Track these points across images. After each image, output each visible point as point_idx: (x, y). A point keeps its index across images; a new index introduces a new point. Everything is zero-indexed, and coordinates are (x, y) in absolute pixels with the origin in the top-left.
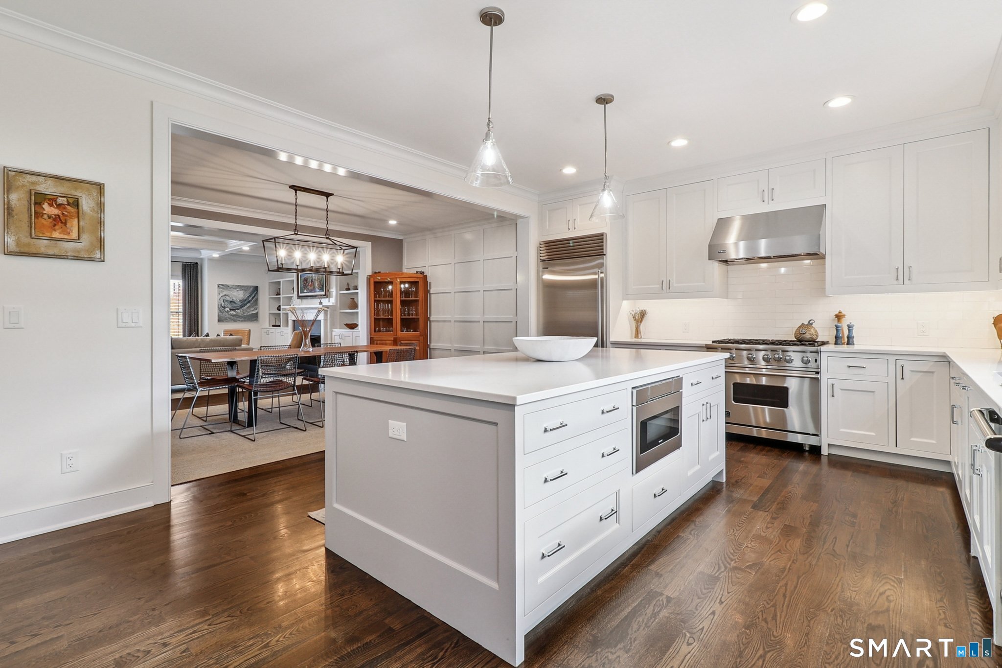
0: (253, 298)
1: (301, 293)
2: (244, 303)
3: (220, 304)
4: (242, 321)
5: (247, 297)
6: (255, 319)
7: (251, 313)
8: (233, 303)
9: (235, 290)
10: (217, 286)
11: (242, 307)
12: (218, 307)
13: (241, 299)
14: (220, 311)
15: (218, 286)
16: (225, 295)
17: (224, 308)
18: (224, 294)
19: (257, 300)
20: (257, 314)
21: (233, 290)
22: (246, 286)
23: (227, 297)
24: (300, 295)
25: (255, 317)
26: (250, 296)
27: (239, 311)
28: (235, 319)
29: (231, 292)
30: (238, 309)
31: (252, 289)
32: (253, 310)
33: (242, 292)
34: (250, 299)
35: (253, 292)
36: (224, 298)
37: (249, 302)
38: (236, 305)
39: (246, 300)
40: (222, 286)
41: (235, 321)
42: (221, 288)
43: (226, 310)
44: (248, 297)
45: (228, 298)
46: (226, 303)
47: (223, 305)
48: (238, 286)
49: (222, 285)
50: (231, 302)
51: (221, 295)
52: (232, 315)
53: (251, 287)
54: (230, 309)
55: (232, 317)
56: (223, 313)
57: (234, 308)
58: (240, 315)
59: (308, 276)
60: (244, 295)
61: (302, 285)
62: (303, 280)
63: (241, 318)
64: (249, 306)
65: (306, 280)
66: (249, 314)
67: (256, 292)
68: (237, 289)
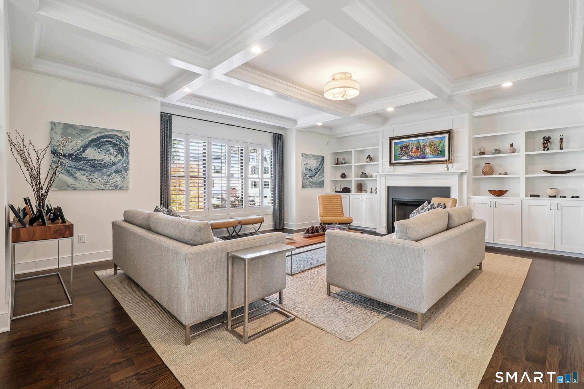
0: (321, 167)
1: (395, 160)
2: (317, 171)
3: (303, 172)
4: (315, 187)
6: (322, 185)
8: (311, 171)
9: (312, 159)
10: (301, 155)
11: (315, 174)
12: (302, 175)
13: (315, 168)
14: (304, 178)
15: (303, 155)
16: (306, 163)
17: (306, 175)
19: (324, 168)
20: (323, 181)
21: (310, 159)
22: (318, 156)
23: (307, 165)
24: (394, 161)
26: (320, 165)
27: (313, 178)
28: (312, 185)
29: (310, 161)
30: (313, 176)
31: (321, 158)
32: (321, 178)
33: (316, 161)
36: (305, 166)
37: (319, 170)
38: (313, 173)
39: (318, 168)
40: (304, 155)
41: (312, 187)
42: (304, 157)
43: (307, 177)
45: (308, 167)
46: (307, 171)
47: (305, 173)
48: (314, 155)
49: (305, 154)
50: (310, 170)
51: (304, 163)
52: (310, 182)
53: (320, 156)
54: (309, 176)
55: (310, 184)
56: (305, 180)
57: (311, 176)
58: (314, 182)
59: (411, 142)
60: (317, 164)
61: (399, 152)
62: (401, 147)
63: (315, 185)
64: (319, 174)
65: (407, 147)
66: (319, 181)
67: (323, 161)
68: (313, 159)
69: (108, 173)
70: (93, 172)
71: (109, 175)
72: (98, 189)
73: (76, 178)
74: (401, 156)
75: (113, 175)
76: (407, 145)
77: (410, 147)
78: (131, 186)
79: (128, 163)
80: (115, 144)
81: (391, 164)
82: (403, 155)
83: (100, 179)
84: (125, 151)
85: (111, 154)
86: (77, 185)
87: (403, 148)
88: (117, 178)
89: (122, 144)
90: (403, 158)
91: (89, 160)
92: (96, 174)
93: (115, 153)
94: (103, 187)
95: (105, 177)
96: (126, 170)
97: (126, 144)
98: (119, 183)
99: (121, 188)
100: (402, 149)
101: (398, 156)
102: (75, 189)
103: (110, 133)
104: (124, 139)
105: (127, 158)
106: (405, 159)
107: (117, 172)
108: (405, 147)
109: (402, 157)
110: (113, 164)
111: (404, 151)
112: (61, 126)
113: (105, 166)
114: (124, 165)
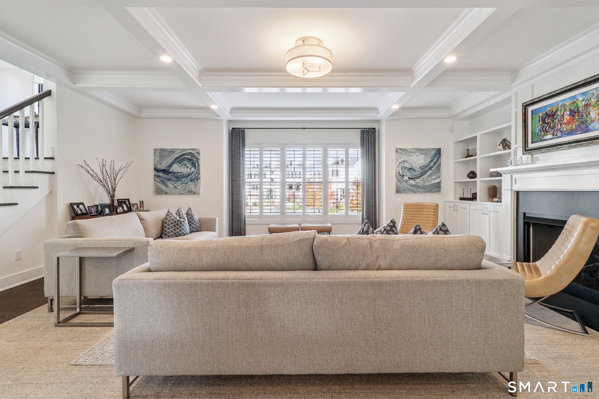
0: (435, 164)
1: (533, 142)
2: (424, 170)
3: (398, 172)
4: (422, 192)
5: (427, 162)
6: (437, 189)
7: (433, 182)
8: (412, 171)
9: (414, 155)
10: (395, 151)
11: (422, 175)
12: (396, 176)
13: (421, 165)
14: (398, 180)
15: (397, 151)
16: (404, 161)
17: (403, 176)
18: (402, 160)
19: (439, 165)
20: (439, 183)
21: (412, 154)
22: (427, 149)
23: (406, 163)
25: (437, 187)
26: (432, 161)
27: (418, 180)
28: (416, 189)
29: (411, 157)
30: (417, 178)
31: (433, 152)
32: (435, 179)
33: (423, 156)
34: (432, 164)
35: (435, 155)
36: (402, 164)
37: (430, 169)
38: (415, 173)
39: (426, 167)
40: (400, 151)
41: (414, 192)
42: (399, 153)
43: (405, 179)
44: (430, 162)
45: (407, 165)
46: (405, 170)
47: (401, 173)
48: (418, 150)
49: (401, 149)
50: (410, 169)
51: (400, 161)
52: (412, 186)
53: (432, 149)
54: (409, 178)
55: (411, 187)
56: (401, 182)
57: (414, 177)
58: (420, 185)
59: (560, 104)
60: (425, 161)
61: (538, 126)
62: (542, 117)
63: (421, 189)
64: (430, 174)
65: (552, 115)
66: (430, 183)
67: (438, 156)
68: (417, 154)
69: (186, 182)
70: (176, 181)
71: (187, 183)
72: (180, 194)
73: (167, 186)
74: (543, 133)
75: (189, 183)
76: (554, 110)
77: (558, 113)
78: (201, 192)
79: (199, 173)
80: (190, 160)
81: (526, 150)
82: (546, 131)
83: (181, 186)
84: (197, 165)
85: (187, 167)
86: (168, 191)
87: (546, 118)
88: (191, 185)
89: (195, 159)
90: (546, 137)
91: (174, 173)
92: (178, 183)
93: (190, 166)
94: (183, 192)
95: (184, 185)
96: (198, 178)
97: (197, 159)
98: (193, 189)
99: (194, 193)
100: (544, 121)
101: (538, 135)
102: (166, 193)
103: (187, 152)
104: (196, 155)
105: (199, 169)
106: (549, 140)
107: (192, 180)
108: (549, 116)
109: (545, 135)
110: (189, 175)
111: (548, 123)
112: (159, 151)
113: (184, 176)
114: (196, 175)
